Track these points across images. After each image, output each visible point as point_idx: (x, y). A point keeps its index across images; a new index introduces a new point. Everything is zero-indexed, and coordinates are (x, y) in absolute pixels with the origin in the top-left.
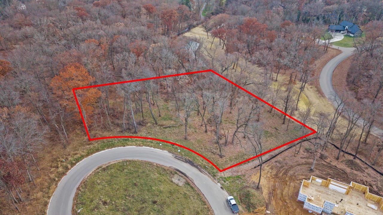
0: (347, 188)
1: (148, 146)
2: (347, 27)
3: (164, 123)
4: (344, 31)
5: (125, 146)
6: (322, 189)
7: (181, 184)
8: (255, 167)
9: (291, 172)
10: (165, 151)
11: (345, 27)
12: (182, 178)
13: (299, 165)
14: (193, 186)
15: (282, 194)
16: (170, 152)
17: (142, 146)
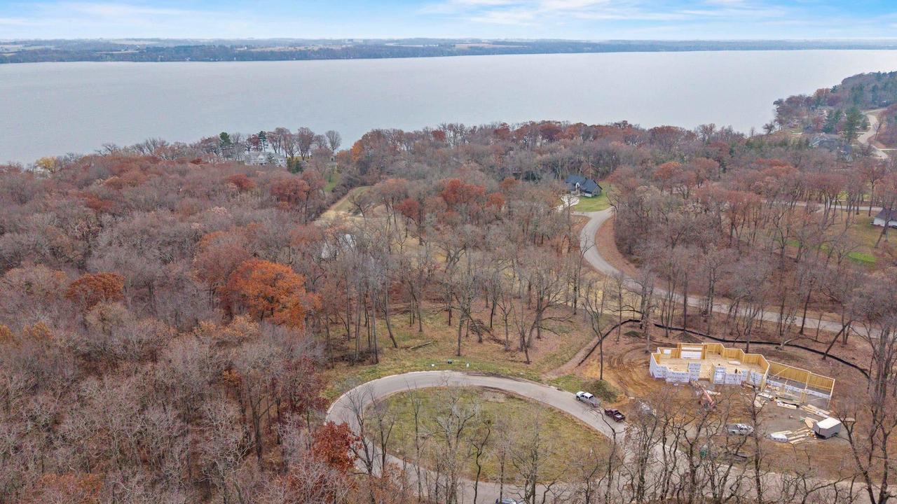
0: (701, 349)
1: (416, 370)
2: (578, 183)
3: (406, 343)
4: (575, 190)
5: (380, 378)
6: (674, 361)
7: (502, 400)
8: (579, 364)
9: (626, 360)
10: (447, 371)
11: (575, 185)
12: (498, 394)
13: (629, 351)
14: (521, 398)
15: (633, 380)
16: (454, 371)
17: (406, 372)
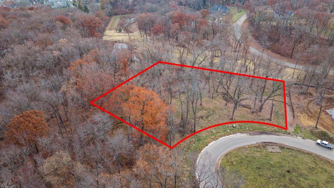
1: (222, 136)
2: (219, 9)
3: (200, 114)
5: (207, 145)
7: (279, 151)
8: (294, 116)
9: (312, 110)
10: (238, 134)
12: (274, 146)
13: (308, 104)
16: (241, 133)
17: (218, 138)
